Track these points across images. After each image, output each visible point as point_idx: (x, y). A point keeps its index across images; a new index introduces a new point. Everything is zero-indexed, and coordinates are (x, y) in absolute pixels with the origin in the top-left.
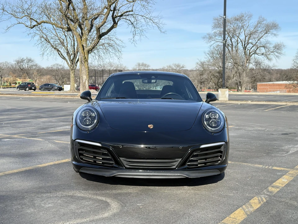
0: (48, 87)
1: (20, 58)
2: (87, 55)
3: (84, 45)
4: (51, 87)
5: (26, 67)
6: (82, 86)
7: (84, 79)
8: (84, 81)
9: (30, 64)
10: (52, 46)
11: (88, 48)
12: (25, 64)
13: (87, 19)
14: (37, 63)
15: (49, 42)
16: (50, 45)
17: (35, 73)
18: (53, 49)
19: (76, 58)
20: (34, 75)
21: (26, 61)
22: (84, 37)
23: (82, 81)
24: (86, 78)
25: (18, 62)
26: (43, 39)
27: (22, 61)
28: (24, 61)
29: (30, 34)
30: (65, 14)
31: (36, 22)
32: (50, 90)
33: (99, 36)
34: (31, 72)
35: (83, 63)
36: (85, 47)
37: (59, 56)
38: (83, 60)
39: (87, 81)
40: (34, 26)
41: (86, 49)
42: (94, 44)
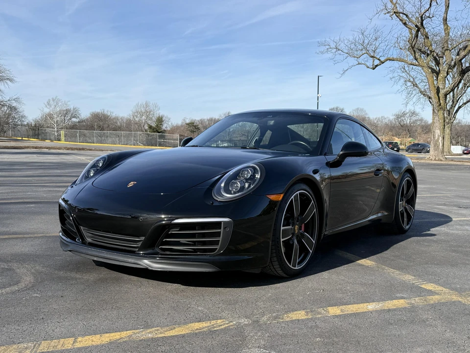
0: (417, 148)
1: (401, 111)
2: (443, 101)
3: (441, 87)
4: (422, 148)
5: (408, 122)
6: (433, 145)
7: (437, 136)
8: (436, 138)
9: (414, 118)
10: (421, 92)
11: (445, 90)
12: (407, 119)
13: (447, 50)
14: (422, 116)
15: (417, 87)
16: (418, 90)
17: (419, 130)
18: (422, 96)
19: (455, 107)
20: (417, 133)
21: (408, 114)
22: (441, 75)
23: (434, 138)
24: (440, 133)
25: (398, 117)
26: (409, 84)
27: (404, 114)
28: (406, 114)
29: (394, 77)
30: (411, 46)
31: (379, 60)
32: (421, 153)
33: (461, 71)
34: (414, 129)
35: (436, 112)
36: (442, 89)
37: (430, 105)
38: (437, 108)
39: (440, 138)
40: (377, 66)
41: (442, 92)
42: (453, 84)
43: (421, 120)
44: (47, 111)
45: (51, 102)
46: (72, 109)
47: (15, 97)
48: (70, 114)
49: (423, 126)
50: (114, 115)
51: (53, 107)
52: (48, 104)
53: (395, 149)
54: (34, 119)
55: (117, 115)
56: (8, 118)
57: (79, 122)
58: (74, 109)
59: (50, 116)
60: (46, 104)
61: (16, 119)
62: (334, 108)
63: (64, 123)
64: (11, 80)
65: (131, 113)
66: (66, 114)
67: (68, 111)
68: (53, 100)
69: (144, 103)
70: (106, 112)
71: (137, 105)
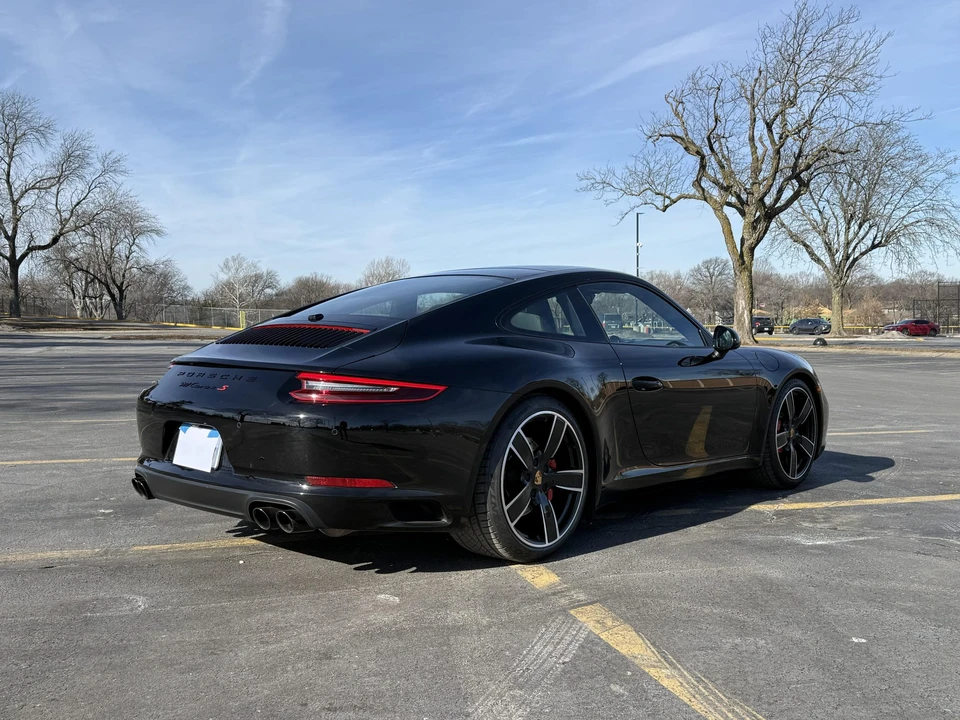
0: (807, 327)
2: (747, 258)
4: (814, 327)
11: (749, 242)
24: (745, 305)
31: (668, 198)
33: (766, 215)
36: (747, 240)
39: (745, 311)
41: (746, 245)
43: (872, 277)
44: (224, 277)
45: (231, 263)
46: (265, 274)
47: (165, 259)
48: (262, 283)
49: (874, 287)
50: (332, 282)
51: (233, 271)
52: (226, 265)
53: (766, 329)
54: (204, 291)
55: (338, 282)
56: (161, 290)
57: (277, 295)
58: (268, 273)
59: (230, 286)
60: (222, 265)
61: (174, 292)
62: (711, 260)
63: (253, 297)
64: (158, 232)
65: (362, 277)
66: (256, 281)
67: (258, 278)
68: (234, 260)
69: (384, 260)
70: (319, 278)
71: (373, 264)
